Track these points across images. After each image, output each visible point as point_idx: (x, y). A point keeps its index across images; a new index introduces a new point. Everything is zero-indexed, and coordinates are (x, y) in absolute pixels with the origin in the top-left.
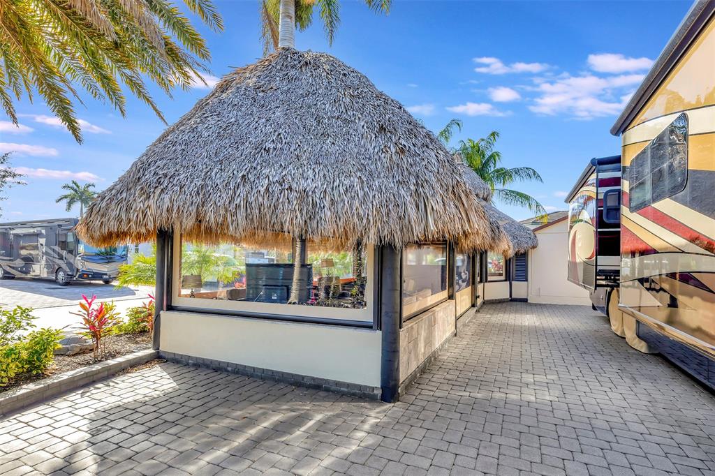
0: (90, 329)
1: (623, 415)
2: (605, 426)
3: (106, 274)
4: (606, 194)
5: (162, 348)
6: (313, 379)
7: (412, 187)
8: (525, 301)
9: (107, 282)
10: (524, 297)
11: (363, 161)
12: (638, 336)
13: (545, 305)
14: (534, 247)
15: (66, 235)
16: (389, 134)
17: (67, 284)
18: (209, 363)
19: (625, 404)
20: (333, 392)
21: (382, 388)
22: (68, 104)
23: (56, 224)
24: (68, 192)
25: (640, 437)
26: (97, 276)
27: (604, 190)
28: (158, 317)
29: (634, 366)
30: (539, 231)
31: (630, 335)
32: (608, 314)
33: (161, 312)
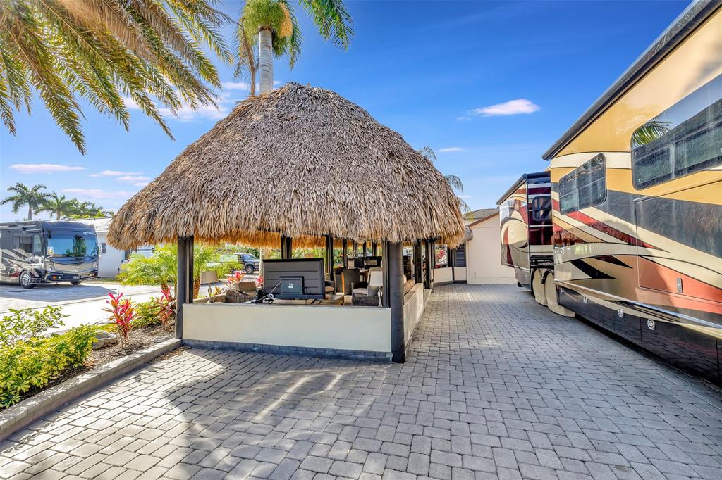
0: (117, 323)
1: (564, 358)
2: (555, 365)
3: (77, 275)
4: (534, 200)
5: (185, 337)
6: (334, 350)
7: (421, 199)
8: (465, 282)
9: (75, 283)
10: (464, 279)
11: (381, 179)
12: (559, 304)
13: (480, 285)
14: (470, 239)
15: (32, 238)
16: (397, 159)
17: (32, 287)
18: (235, 346)
19: (562, 351)
20: (352, 359)
21: (392, 352)
22: (75, 118)
23: (20, 227)
24: (14, 194)
25: (578, 370)
26: (66, 277)
27: (532, 196)
28: (181, 309)
29: (559, 325)
30: (474, 226)
31: (552, 304)
32: (532, 289)
33: (184, 305)
